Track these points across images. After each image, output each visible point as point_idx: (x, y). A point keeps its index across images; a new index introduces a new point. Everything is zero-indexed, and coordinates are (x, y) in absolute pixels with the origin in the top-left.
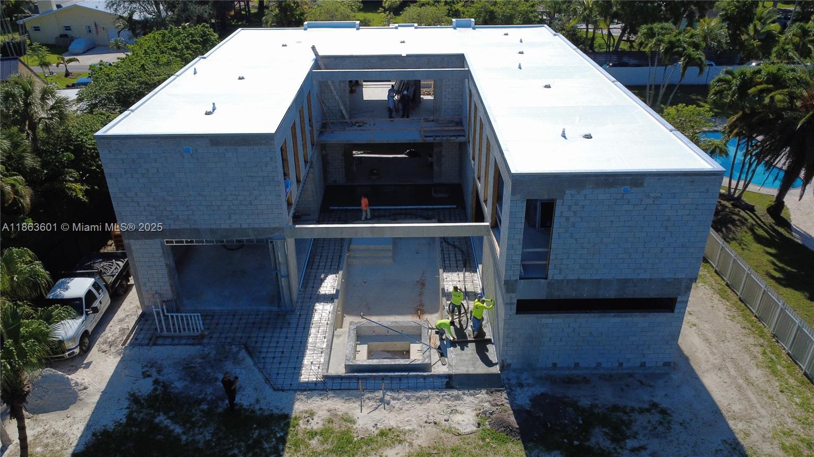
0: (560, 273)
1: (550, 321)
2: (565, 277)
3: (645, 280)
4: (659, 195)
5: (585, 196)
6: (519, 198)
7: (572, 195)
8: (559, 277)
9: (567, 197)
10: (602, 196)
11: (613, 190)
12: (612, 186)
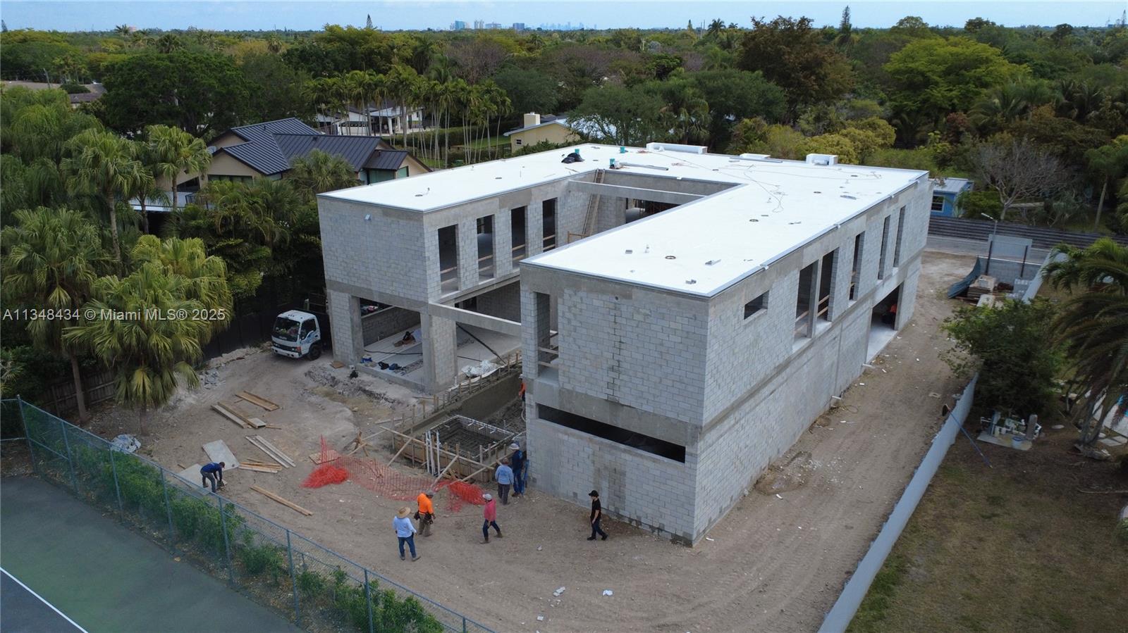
0: (569, 382)
2: (573, 388)
3: (649, 413)
4: (648, 312)
5: (581, 298)
6: (531, 291)
7: (570, 296)
8: (568, 387)
9: (566, 297)
10: (596, 303)
11: (605, 297)
12: (603, 292)
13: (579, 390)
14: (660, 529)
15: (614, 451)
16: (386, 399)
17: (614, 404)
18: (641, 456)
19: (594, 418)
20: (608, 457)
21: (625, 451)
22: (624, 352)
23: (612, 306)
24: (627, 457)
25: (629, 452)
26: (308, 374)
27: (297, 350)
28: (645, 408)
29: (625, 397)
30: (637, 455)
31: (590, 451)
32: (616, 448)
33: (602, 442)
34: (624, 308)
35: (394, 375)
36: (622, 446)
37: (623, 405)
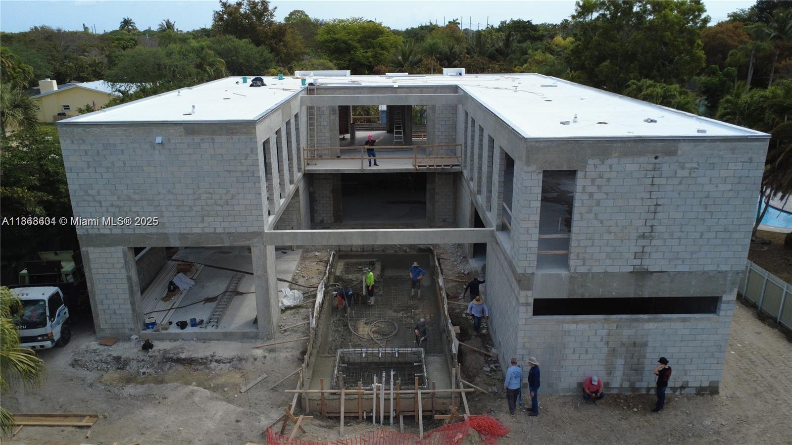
0: (584, 265)
1: (573, 327)
2: (589, 269)
3: (684, 273)
4: (695, 165)
5: (611, 167)
6: (535, 169)
7: (595, 166)
8: (582, 270)
9: (590, 168)
10: (630, 167)
11: (642, 159)
12: (641, 154)
13: (596, 270)
14: (682, 388)
15: (635, 324)
16: (218, 361)
17: (641, 274)
18: (669, 320)
19: (614, 295)
20: (626, 332)
21: (649, 320)
22: (659, 216)
23: (650, 167)
24: (652, 325)
25: (654, 320)
26: (75, 364)
27: (47, 337)
28: (680, 268)
29: (655, 263)
30: (664, 320)
31: (604, 332)
32: (637, 320)
33: (621, 319)
34: (665, 167)
35: (203, 330)
36: (646, 316)
37: (652, 273)
